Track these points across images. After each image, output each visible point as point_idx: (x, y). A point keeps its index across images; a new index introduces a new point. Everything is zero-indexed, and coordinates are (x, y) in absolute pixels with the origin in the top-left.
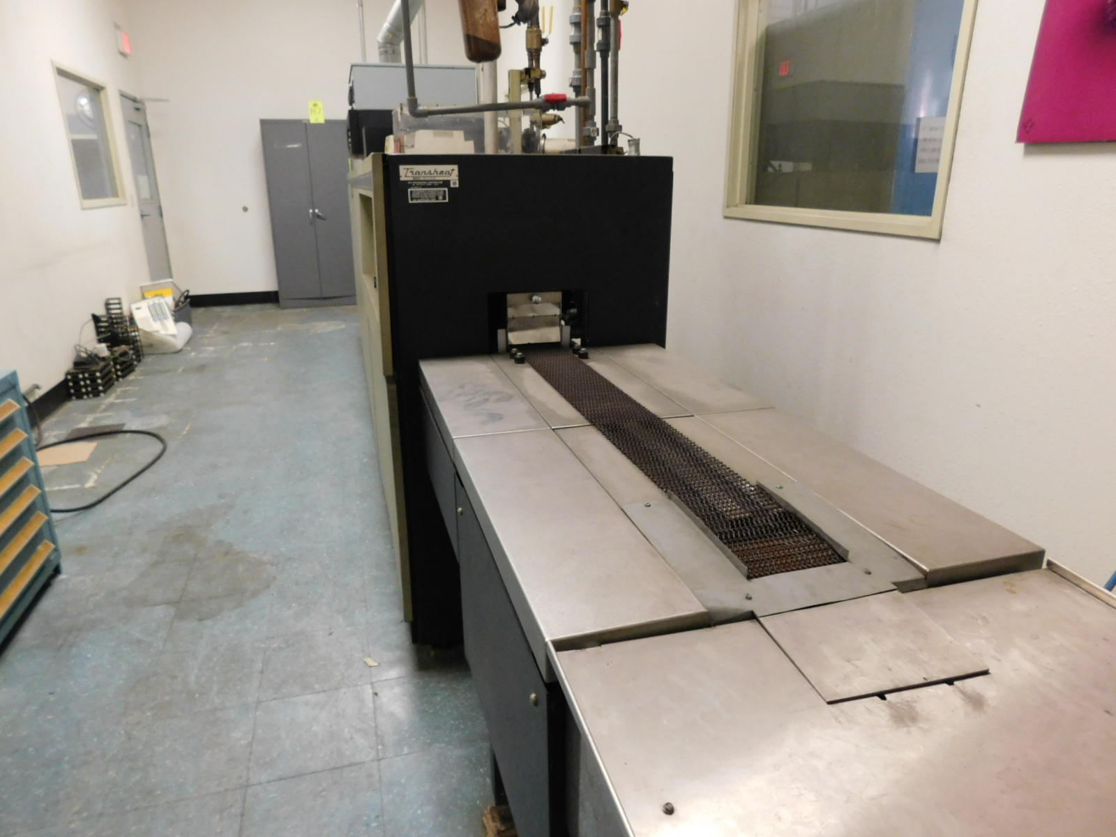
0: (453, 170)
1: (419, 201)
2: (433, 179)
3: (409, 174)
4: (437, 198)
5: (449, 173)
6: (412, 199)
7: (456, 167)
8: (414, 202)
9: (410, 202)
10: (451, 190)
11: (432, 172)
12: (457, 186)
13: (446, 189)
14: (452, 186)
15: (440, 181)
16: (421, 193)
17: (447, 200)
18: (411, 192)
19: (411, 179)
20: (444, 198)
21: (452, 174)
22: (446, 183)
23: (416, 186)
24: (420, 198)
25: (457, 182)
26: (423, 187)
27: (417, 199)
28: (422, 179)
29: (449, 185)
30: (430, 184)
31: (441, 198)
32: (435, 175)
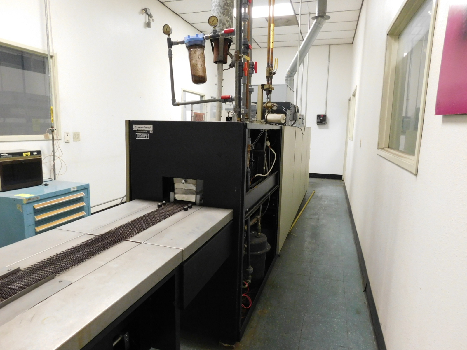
0: (151, 127)
1: (139, 138)
2: (144, 130)
3: (136, 128)
4: (145, 138)
5: (149, 128)
6: (137, 138)
7: (152, 126)
8: (138, 138)
9: (136, 138)
10: (150, 134)
11: (144, 127)
12: (152, 133)
13: (148, 134)
14: (150, 133)
15: (146, 131)
16: (140, 135)
17: (149, 138)
18: (137, 134)
19: (137, 130)
20: (148, 138)
21: (150, 128)
22: (148, 132)
23: (138, 132)
24: (139, 137)
25: (152, 131)
26: (141, 133)
27: (138, 137)
28: (140, 130)
29: (149, 132)
30: (143, 132)
31: (146, 137)
32: (145, 128)
